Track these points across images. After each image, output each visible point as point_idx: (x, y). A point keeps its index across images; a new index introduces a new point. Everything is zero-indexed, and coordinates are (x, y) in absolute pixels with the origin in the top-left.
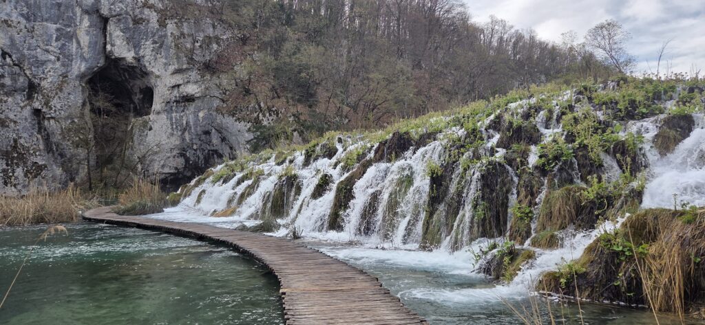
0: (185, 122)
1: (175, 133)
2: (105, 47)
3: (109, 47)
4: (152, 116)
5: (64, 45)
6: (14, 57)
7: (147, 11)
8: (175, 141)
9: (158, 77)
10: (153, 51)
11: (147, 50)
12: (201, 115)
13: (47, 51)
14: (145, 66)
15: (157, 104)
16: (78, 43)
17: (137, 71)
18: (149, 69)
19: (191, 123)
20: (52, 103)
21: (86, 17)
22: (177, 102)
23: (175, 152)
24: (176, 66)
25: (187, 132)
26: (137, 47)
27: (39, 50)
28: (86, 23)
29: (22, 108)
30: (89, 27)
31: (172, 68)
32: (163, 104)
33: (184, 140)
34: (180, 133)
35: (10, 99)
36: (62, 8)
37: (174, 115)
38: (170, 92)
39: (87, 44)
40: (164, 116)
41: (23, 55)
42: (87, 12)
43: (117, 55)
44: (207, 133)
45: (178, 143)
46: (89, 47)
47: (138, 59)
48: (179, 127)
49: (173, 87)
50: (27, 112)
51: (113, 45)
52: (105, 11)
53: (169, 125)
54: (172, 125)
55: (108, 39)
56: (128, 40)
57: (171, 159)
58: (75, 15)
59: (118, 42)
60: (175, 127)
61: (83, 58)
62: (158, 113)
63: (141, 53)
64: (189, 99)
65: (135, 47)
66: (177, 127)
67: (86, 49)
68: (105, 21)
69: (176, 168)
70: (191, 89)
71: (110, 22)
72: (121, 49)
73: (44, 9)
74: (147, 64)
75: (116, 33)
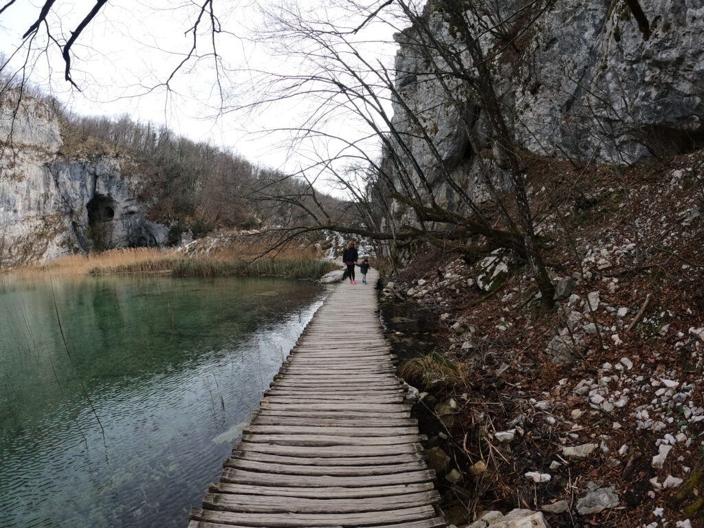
2: (95, 190)
3: (97, 190)
4: (114, 222)
5: (82, 191)
7: (115, 172)
8: (125, 233)
9: (118, 203)
10: (116, 190)
11: (114, 190)
12: (137, 220)
13: (77, 194)
15: (117, 216)
16: (86, 189)
17: (109, 199)
18: (114, 199)
21: (90, 176)
22: (126, 214)
23: (125, 239)
24: (128, 198)
26: (109, 189)
27: (74, 194)
28: (90, 179)
30: (91, 181)
31: (125, 199)
32: (119, 216)
33: (129, 232)
36: (82, 174)
37: (125, 220)
39: (89, 188)
40: (119, 221)
41: (69, 197)
42: (90, 174)
43: (100, 193)
44: (140, 229)
46: (90, 190)
47: (109, 195)
49: (125, 208)
50: (71, 223)
51: (99, 188)
52: (98, 173)
55: (97, 186)
56: (106, 186)
58: (86, 176)
59: (101, 187)
61: (88, 196)
62: (117, 220)
63: (111, 192)
64: (132, 213)
68: (97, 178)
70: (134, 208)
71: (99, 178)
72: (103, 191)
73: (76, 175)
74: (113, 197)
75: (101, 183)
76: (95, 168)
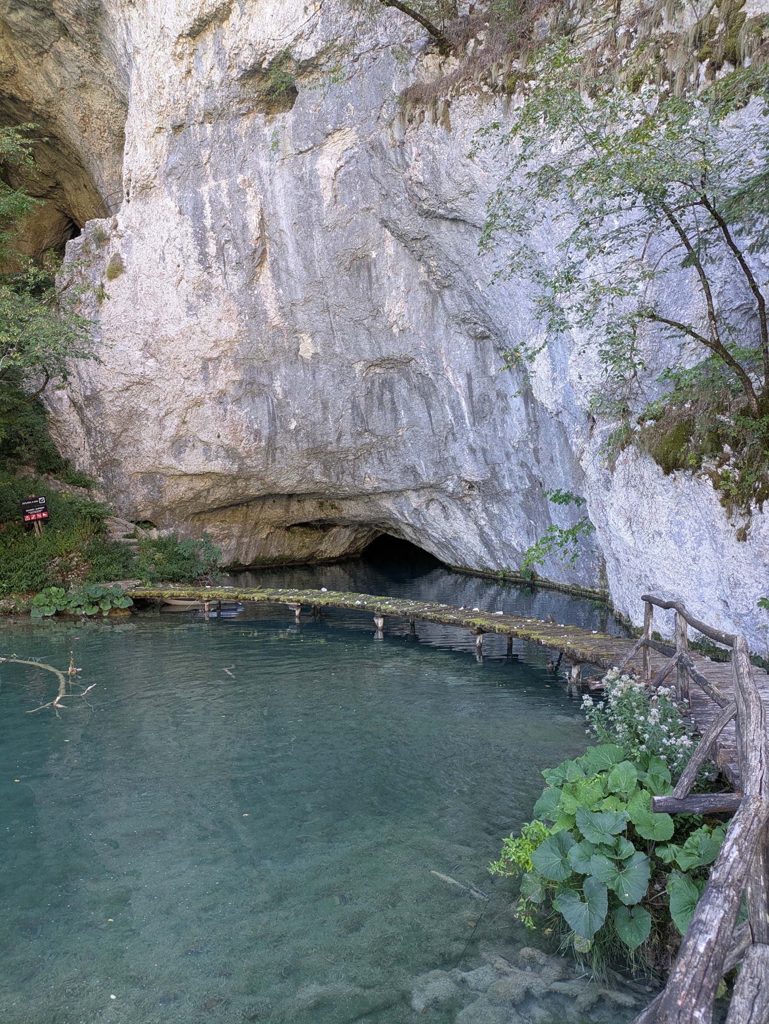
0: (253, 219)
1: (218, 281)
19: (285, 223)
25: (266, 276)
34: (236, 281)
38: (183, 66)
45: (230, 329)
48: (231, 251)
53: (190, 245)
54: (201, 241)
57: (207, 410)
60: (212, 249)
66: (221, 250)
69: (231, 453)
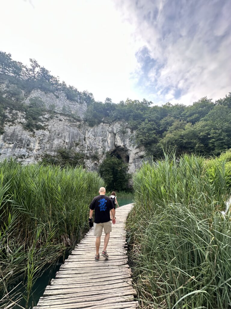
0: (140, 166)
2: (115, 143)
4: (129, 164)
5: (104, 143)
6: (90, 147)
9: (131, 150)
10: (129, 142)
11: (127, 142)
13: (99, 145)
14: (126, 147)
15: (131, 160)
16: (108, 142)
17: (124, 150)
20: (100, 161)
22: (137, 158)
24: (137, 146)
26: (124, 141)
27: (97, 145)
28: (110, 136)
29: (91, 163)
30: (110, 137)
31: (135, 147)
32: (133, 160)
35: (88, 160)
36: (103, 132)
37: (136, 163)
38: (135, 155)
39: (110, 142)
40: (133, 164)
41: (93, 147)
42: (110, 133)
43: (118, 145)
46: (110, 143)
47: (124, 146)
49: (136, 153)
50: (93, 164)
51: (117, 142)
52: (115, 132)
53: (135, 167)
55: (116, 140)
56: (121, 140)
58: (107, 134)
59: (119, 141)
60: (137, 168)
61: (109, 147)
62: (131, 163)
63: (125, 143)
64: (141, 157)
65: (123, 142)
67: (110, 144)
68: (115, 134)
70: (142, 153)
71: (116, 135)
72: (120, 143)
73: (99, 133)
74: (127, 147)
75: (118, 138)
76: (113, 129)
